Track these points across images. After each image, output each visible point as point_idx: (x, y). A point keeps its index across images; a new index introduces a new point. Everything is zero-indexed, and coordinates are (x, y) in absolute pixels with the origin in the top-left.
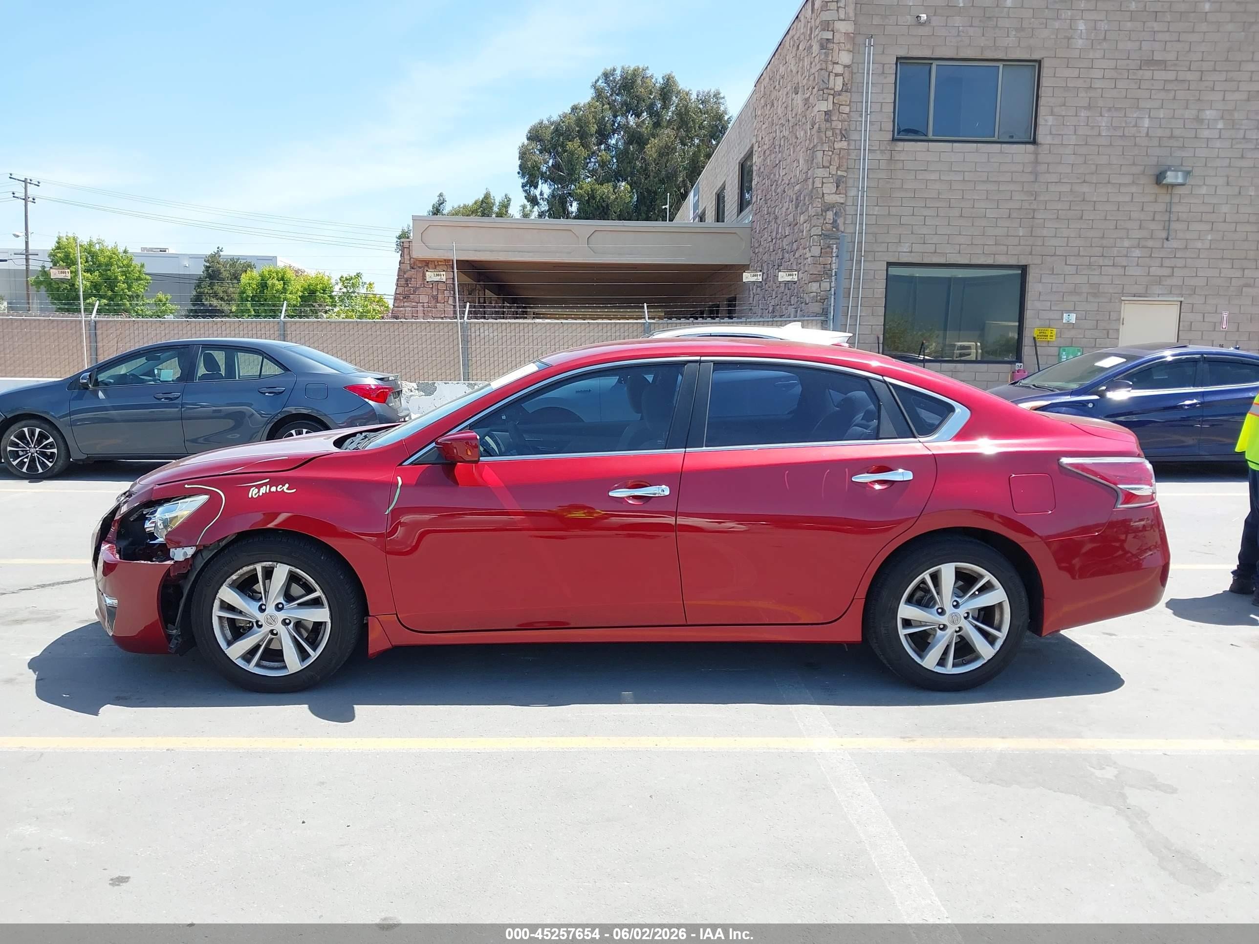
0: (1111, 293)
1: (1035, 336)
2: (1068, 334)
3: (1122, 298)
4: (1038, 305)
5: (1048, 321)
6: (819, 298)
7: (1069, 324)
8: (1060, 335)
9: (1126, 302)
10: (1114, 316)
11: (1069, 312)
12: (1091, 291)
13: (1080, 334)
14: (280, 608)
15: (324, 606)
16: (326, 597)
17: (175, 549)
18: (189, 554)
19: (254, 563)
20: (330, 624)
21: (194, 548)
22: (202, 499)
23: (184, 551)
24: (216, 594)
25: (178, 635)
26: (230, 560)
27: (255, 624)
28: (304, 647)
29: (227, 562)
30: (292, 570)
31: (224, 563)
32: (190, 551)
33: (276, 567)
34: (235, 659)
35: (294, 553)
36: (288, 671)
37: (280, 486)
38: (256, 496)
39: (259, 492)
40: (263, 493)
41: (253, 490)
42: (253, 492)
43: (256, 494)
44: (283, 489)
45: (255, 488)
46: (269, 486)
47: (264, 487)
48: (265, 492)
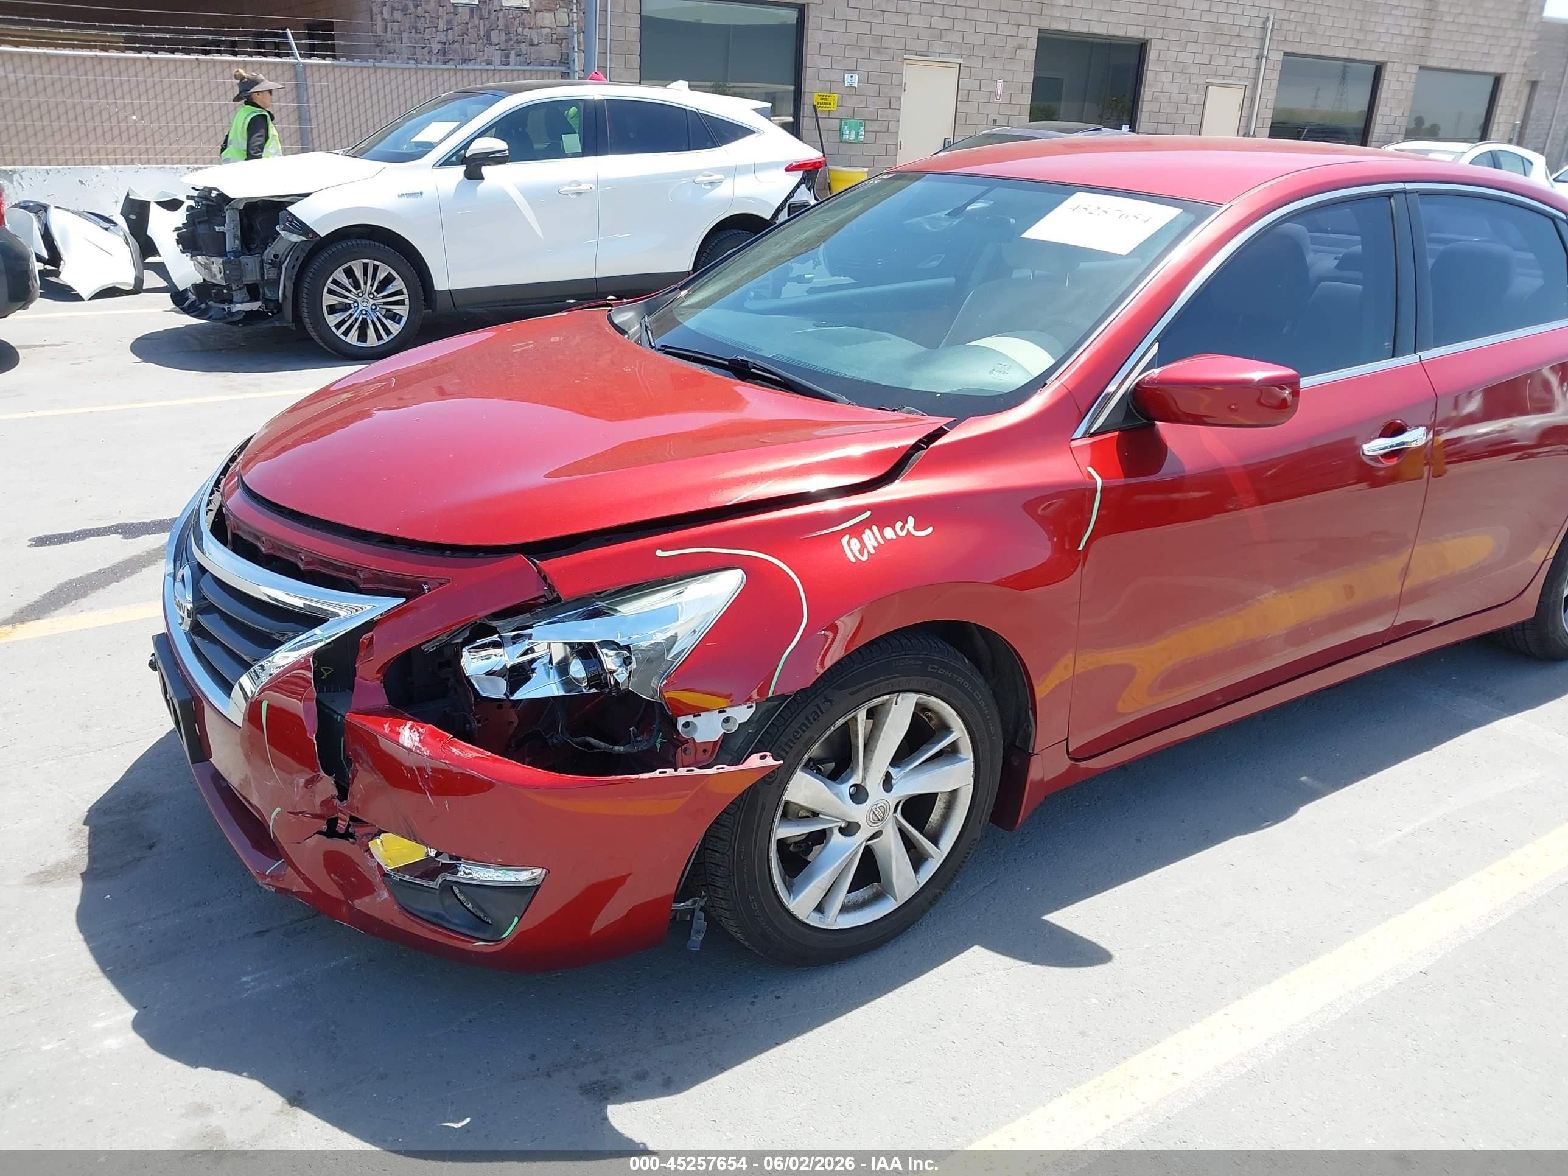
0: (894, 49)
1: (816, 103)
2: (850, 102)
3: (905, 57)
4: (818, 61)
5: (829, 83)
6: (554, 36)
7: (851, 88)
8: (841, 103)
9: (909, 62)
10: (896, 79)
11: (851, 71)
12: (874, 45)
13: (862, 102)
14: (888, 783)
15: (961, 756)
16: (971, 739)
17: (694, 716)
18: (739, 722)
19: (857, 707)
20: (971, 787)
21: (754, 705)
22: (730, 583)
23: (724, 716)
24: (782, 794)
25: (702, 907)
26: (816, 713)
27: (836, 831)
28: (922, 845)
29: (811, 718)
30: (920, 701)
31: (804, 724)
32: (742, 714)
33: (896, 704)
34: (807, 918)
35: (930, 666)
36: (896, 900)
37: (899, 524)
38: (862, 555)
39: (863, 545)
40: (874, 547)
41: (849, 543)
42: (851, 548)
43: (861, 552)
44: (908, 530)
45: (850, 538)
46: (875, 528)
47: (867, 531)
48: (876, 544)
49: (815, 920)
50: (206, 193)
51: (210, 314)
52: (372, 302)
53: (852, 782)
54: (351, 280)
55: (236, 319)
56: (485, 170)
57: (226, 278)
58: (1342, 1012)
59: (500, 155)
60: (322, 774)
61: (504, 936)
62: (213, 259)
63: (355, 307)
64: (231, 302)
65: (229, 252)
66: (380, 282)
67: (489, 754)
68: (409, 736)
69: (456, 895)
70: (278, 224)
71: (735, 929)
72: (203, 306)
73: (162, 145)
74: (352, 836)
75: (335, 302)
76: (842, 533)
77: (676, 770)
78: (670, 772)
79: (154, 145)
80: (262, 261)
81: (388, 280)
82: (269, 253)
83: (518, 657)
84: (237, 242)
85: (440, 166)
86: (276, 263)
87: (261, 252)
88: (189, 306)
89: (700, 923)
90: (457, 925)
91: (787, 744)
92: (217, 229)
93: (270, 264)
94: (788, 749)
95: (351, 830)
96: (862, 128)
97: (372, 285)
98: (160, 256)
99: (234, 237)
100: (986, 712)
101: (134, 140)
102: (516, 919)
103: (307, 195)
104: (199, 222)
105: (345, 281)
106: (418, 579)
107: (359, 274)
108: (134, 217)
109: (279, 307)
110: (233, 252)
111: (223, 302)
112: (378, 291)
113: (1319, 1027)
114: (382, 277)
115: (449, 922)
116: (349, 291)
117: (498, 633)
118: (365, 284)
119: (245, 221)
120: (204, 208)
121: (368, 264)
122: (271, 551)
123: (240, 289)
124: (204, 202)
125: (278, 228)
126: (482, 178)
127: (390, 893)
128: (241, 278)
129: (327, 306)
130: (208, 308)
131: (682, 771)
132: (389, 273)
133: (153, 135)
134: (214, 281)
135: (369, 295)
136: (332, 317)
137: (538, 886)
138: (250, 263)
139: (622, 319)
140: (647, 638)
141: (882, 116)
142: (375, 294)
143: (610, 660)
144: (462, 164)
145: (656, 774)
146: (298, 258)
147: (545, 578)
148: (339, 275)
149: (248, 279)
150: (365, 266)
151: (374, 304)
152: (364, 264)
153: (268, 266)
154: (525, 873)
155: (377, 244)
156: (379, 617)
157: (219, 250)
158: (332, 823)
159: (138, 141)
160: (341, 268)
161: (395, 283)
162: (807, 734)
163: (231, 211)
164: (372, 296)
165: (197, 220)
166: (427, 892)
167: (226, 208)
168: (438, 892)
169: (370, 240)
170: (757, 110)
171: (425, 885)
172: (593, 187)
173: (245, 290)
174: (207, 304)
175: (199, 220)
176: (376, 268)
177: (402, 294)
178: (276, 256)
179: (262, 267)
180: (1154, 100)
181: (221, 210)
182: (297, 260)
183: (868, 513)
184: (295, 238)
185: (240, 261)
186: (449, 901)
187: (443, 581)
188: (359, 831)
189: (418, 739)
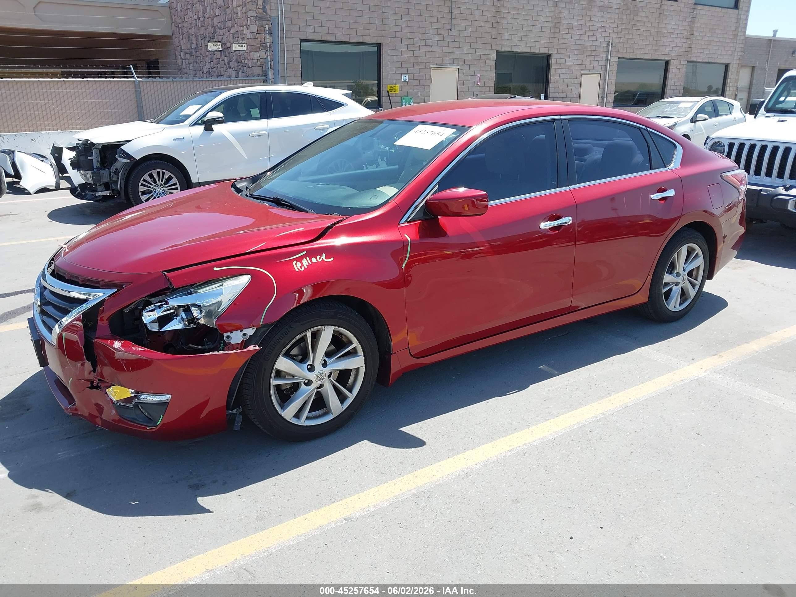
0: (425, 63)
1: (388, 90)
2: (406, 88)
3: (431, 66)
4: (389, 70)
5: (394, 80)
6: (259, 63)
7: (405, 82)
8: (401, 90)
9: (433, 68)
10: (427, 77)
11: (405, 74)
12: (416, 61)
13: (411, 88)
14: (325, 365)
15: (358, 354)
16: (361, 346)
17: (230, 333)
18: (249, 335)
19: (306, 330)
20: (364, 367)
21: (255, 328)
22: (245, 280)
23: (243, 333)
24: (274, 366)
25: (240, 413)
26: (287, 332)
27: (303, 384)
28: (344, 392)
29: (284, 334)
30: (336, 330)
31: (281, 336)
32: (250, 332)
33: (324, 330)
34: (291, 419)
35: (338, 315)
36: (333, 415)
37: (318, 257)
38: (301, 268)
39: (302, 265)
40: (307, 265)
41: (296, 264)
42: (297, 266)
43: (301, 267)
44: (322, 259)
45: (297, 262)
46: (308, 258)
47: (304, 259)
48: (308, 264)
49: (295, 421)
50: (86, 142)
51: (87, 197)
52: (162, 189)
53: (308, 363)
54: (152, 179)
55: (98, 199)
56: (214, 126)
57: (93, 180)
58: (513, 453)
59: (220, 119)
60: (86, 361)
61: (158, 424)
62: (87, 172)
63: (154, 192)
64: (97, 191)
65: (95, 168)
66: (166, 180)
67: (147, 349)
68: (117, 344)
69: (140, 410)
70: (117, 154)
71: (258, 423)
72: (84, 193)
73: (72, 121)
74: (100, 387)
75: (145, 190)
76: (294, 260)
77: (218, 352)
78: (216, 353)
79: (68, 121)
80: (110, 172)
81: (170, 178)
82: (113, 168)
83: (162, 313)
84: (98, 164)
85: (193, 125)
86: (117, 173)
87: (110, 167)
88: (78, 194)
89: (239, 419)
90: (141, 422)
91: (274, 345)
92: (89, 158)
93: (114, 173)
94: (275, 347)
95: (99, 385)
96: (412, 101)
97: (162, 181)
98: (68, 173)
99: (97, 161)
100: (367, 335)
101: (58, 119)
102: (162, 416)
103: (131, 141)
104: (81, 155)
105: (148, 179)
106: (121, 283)
107: (155, 176)
108: (57, 155)
109: (119, 193)
110: (96, 168)
111: (92, 191)
112: (165, 184)
113: (500, 458)
114: (167, 177)
115: (138, 420)
116: (151, 184)
117: (153, 304)
118: (159, 181)
119: (102, 154)
120: (83, 149)
121: (159, 171)
122: (70, 278)
123: (101, 185)
124: (83, 146)
125: (116, 156)
126: (213, 130)
127: (116, 411)
128: (100, 180)
129: (141, 192)
130: (86, 194)
131: (221, 352)
132: (170, 175)
133: (59, 117)
134: (88, 182)
135: (161, 186)
136: (143, 196)
137: (169, 403)
138: (105, 173)
139: (240, 186)
140: (208, 302)
141: (421, 95)
142: (164, 185)
143: (195, 312)
144: (203, 124)
145: (210, 353)
146: (126, 170)
147: (169, 280)
148: (146, 177)
149: (104, 180)
150: (159, 173)
151: (163, 190)
152: (158, 171)
153: (113, 174)
154: (164, 397)
155: (164, 162)
156: (108, 298)
157: (91, 168)
158: (92, 383)
159: (60, 119)
160: (147, 174)
161: (173, 180)
162: (283, 341)
163: (95, 150)
164: (162, 186)
165: (80, 154)
166: (130, 409)
167: (93, 148)
168: (133, 408)
169: (161, 160)
170: (344, 95)
171: (128, 406)
172: (266, 132)
173: (103, 186)
174: (85, 193)
175: (81, 154)
176: (163, 173)
177: (177, 185)
178: (116, 169)
179: (110, 175)
180: (556, 82)
181: (91, 150)
182: (126, 171)
183: (305, 252)
184: (125, 161)
185: (99, 173)
186: (138, 412)
187: (130, 283)
188: (102, 385)
189: (120, 345)
